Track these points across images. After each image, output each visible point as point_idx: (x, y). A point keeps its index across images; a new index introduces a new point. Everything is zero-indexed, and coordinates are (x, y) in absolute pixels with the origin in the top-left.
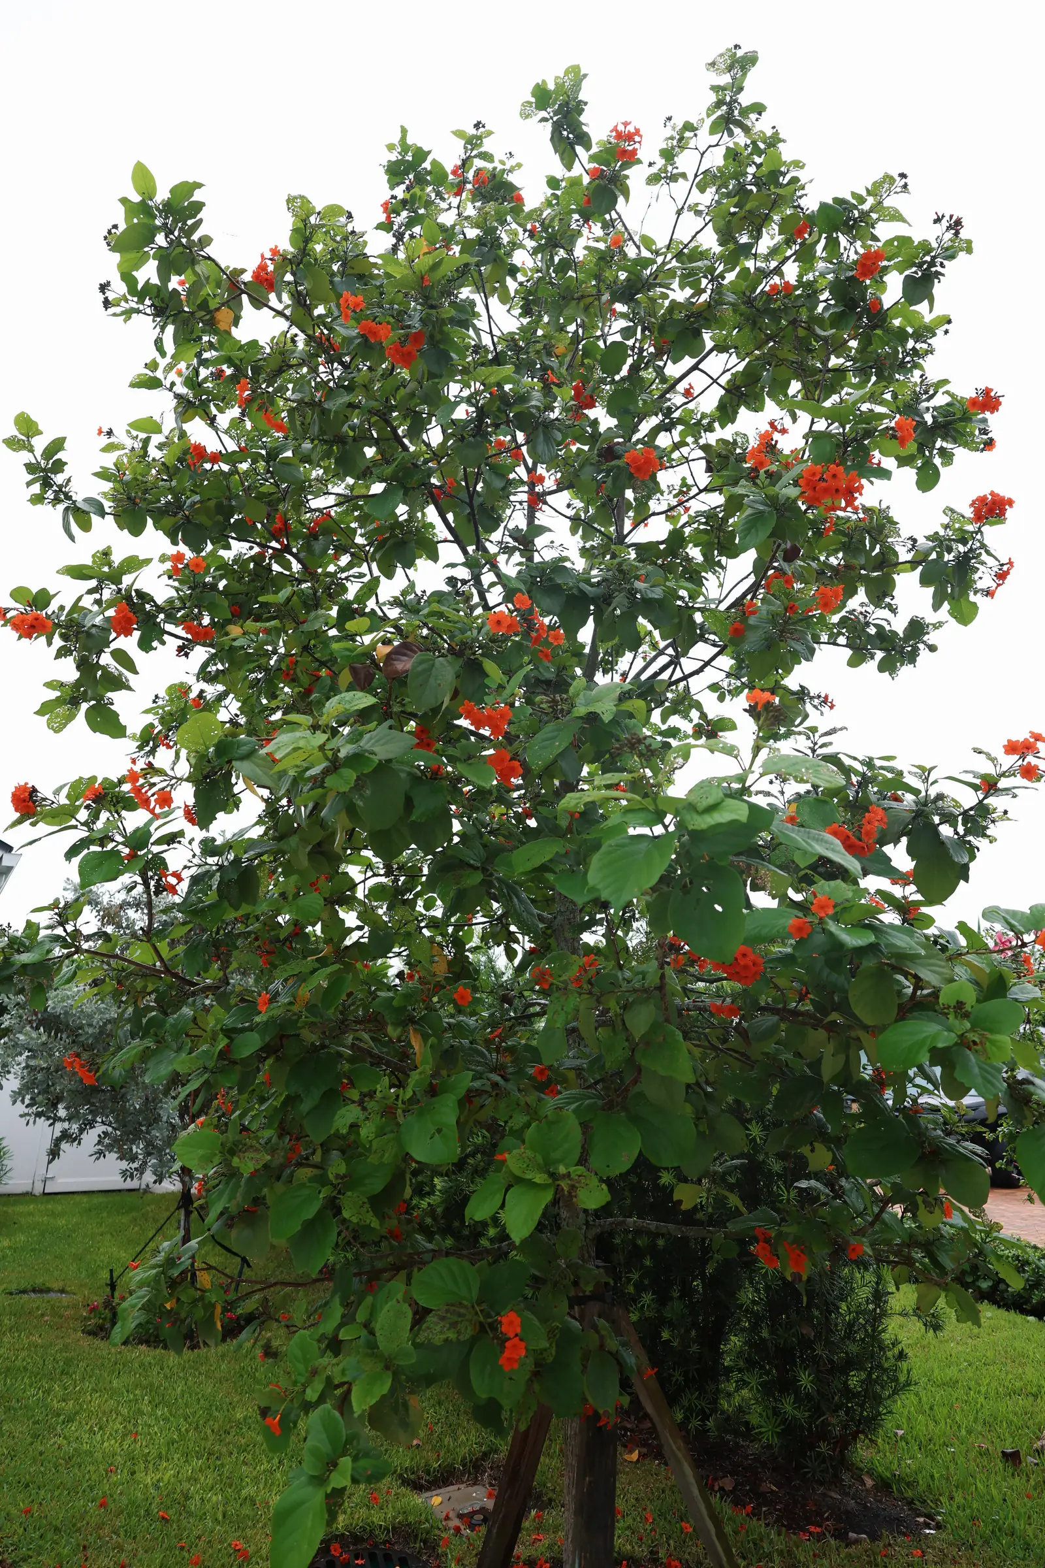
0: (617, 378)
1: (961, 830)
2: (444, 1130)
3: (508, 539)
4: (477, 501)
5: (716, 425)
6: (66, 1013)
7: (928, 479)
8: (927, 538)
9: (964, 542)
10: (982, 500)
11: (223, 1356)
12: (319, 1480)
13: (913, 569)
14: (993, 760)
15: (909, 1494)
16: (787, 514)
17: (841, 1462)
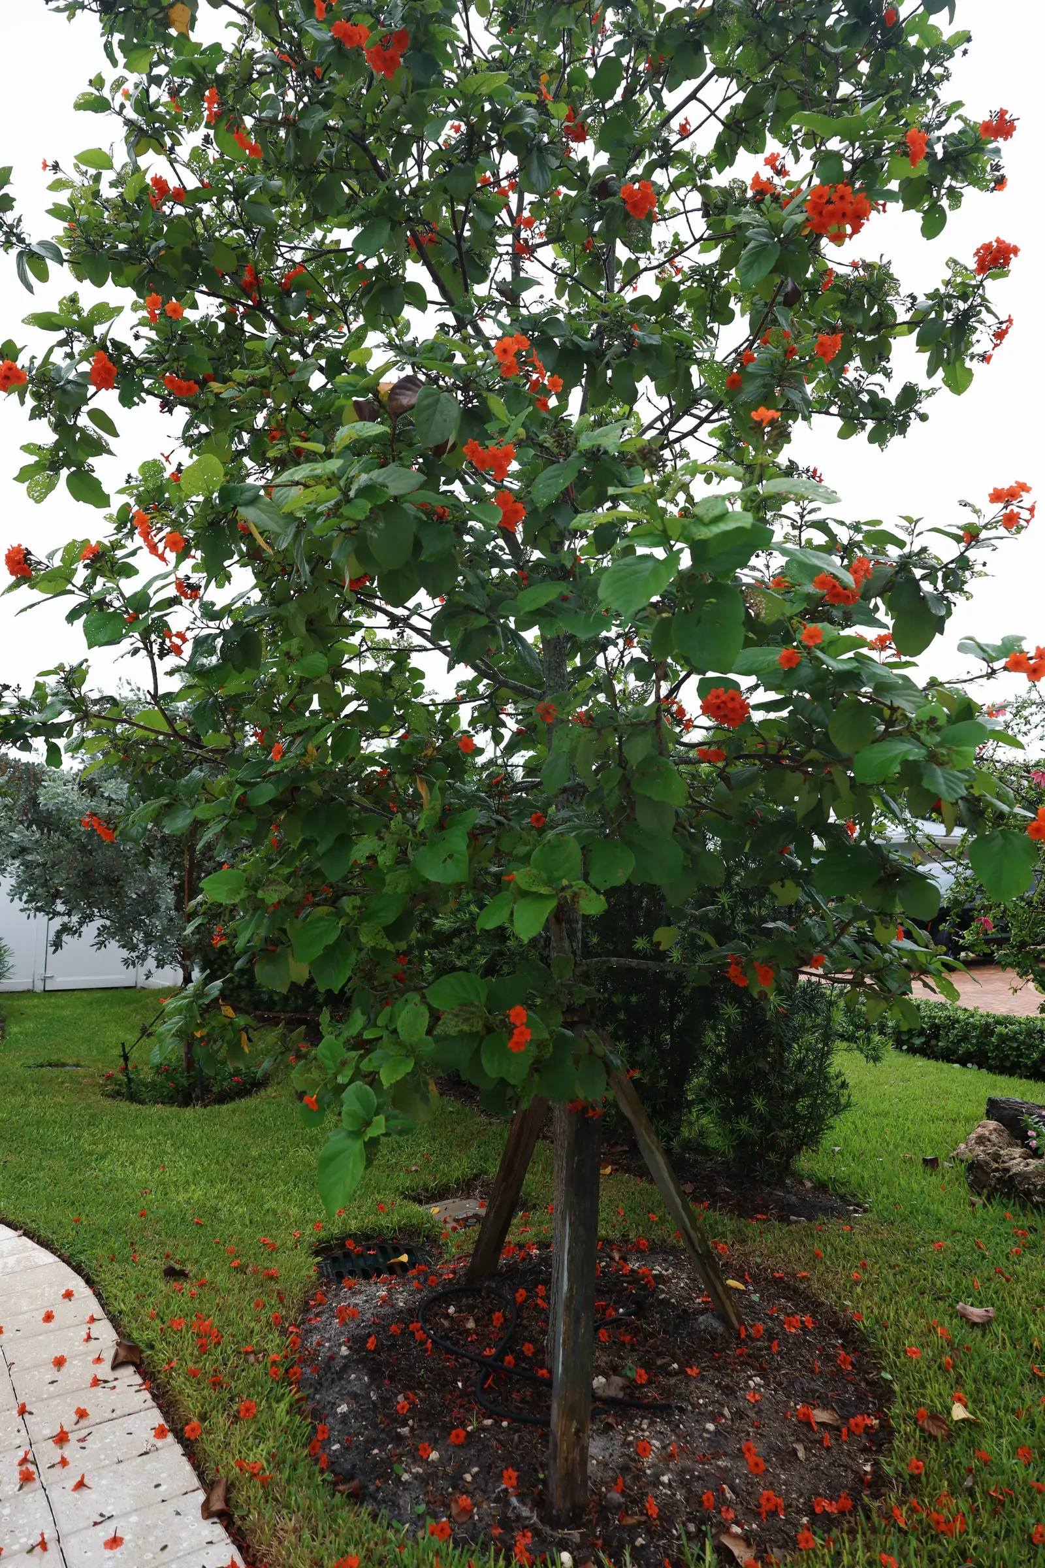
0: (609, 104)
1: (940, 586)
2: (456, 855)
3: (495, 294)
4: (465, 246)
5: (713, 170)
6: (58, 810)
7: (933, 225)
8: (928, 296)
9: (964, 297)
10: (987, 247)
11: (234, 1111)
12: (356, 1134)
13: (911, 332)
14: (976, 511)
15: (843, 1190)
16: (792, 247)
17: (786, 1169)
